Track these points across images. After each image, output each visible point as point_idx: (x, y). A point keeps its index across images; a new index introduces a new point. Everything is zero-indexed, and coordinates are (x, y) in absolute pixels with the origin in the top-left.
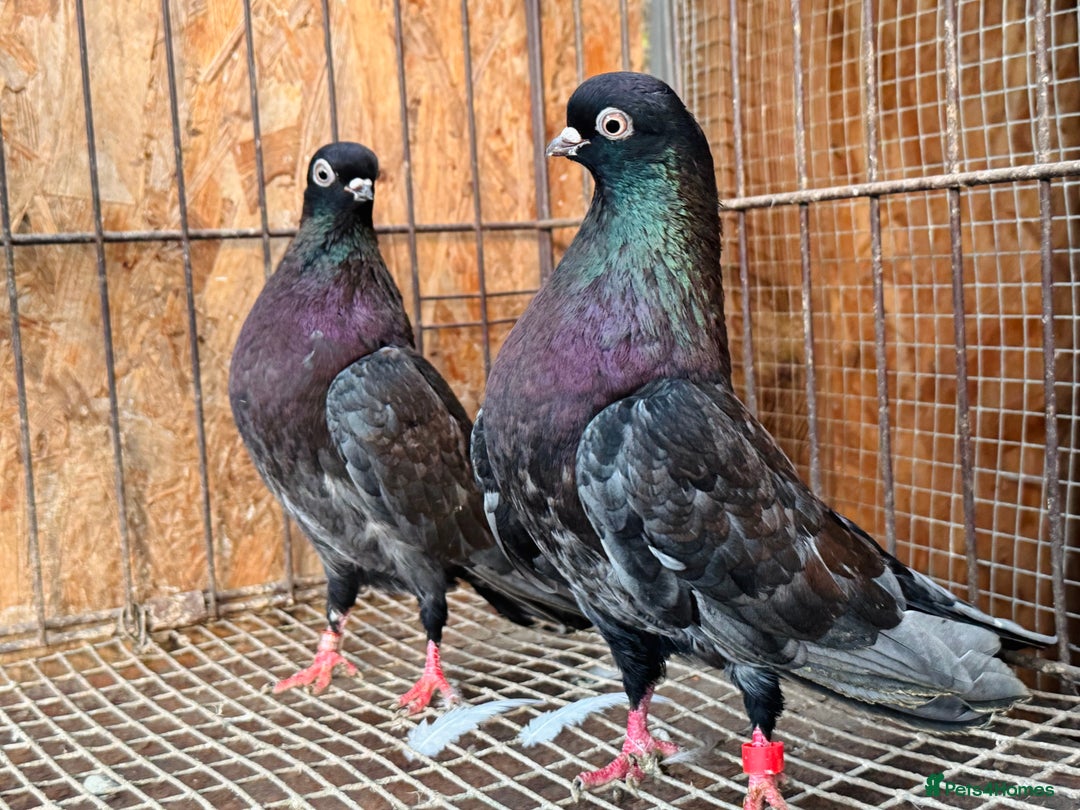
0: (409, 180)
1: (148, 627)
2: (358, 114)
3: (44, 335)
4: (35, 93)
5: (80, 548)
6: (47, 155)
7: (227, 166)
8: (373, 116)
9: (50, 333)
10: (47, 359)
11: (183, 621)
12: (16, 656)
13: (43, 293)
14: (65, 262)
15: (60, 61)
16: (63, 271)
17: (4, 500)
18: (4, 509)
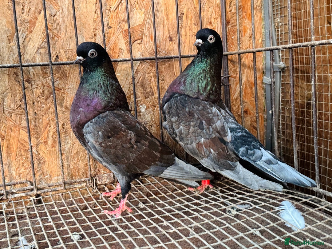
0: (179, 40)
1: (96, 184)
2: (163, 19)
3: (64, 93)
4: (59, 16)
5: (76, 159)
6: (63, 36)
7: (120, 38)
8: (168, 20)
9: (66, 93)
10: (65, 101)
11: (107, 182)
12: (57, 192)
13: (63, 81)
14: (70, 70)
15: (67, 6)
16: (69, 73)
17: (52, 144)
18: (52, 147)
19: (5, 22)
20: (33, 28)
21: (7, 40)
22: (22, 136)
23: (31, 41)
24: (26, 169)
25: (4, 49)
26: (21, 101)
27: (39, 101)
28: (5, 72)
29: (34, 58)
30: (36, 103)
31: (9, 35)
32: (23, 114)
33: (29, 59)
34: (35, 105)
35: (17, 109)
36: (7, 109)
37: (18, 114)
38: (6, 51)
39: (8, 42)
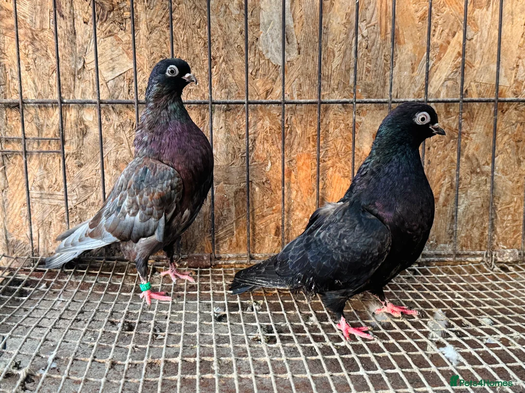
1: (496, 260)
3: (467, 139)
4: (476, 40)
5: (470, 225)
6: (478, 65)
9: (469, 138)
10: (467, 148)
11: (509, 261)
13: (469, 122)
14: (479, 109)
15: (488, 27)
16: (477, 113)
17: (444, 203)
18: (443, 206)
19: (412, 46)
20: (442, 54)
21: (411, 69)
23: (437, 71)
25: (406, 80)
27: (435, 147)
29: (439, 92)
30: (432, 148)
31: (413, 62)
33: (433, 93)
34: (430, 151)
38: (407, 82)
39: (411, 71)
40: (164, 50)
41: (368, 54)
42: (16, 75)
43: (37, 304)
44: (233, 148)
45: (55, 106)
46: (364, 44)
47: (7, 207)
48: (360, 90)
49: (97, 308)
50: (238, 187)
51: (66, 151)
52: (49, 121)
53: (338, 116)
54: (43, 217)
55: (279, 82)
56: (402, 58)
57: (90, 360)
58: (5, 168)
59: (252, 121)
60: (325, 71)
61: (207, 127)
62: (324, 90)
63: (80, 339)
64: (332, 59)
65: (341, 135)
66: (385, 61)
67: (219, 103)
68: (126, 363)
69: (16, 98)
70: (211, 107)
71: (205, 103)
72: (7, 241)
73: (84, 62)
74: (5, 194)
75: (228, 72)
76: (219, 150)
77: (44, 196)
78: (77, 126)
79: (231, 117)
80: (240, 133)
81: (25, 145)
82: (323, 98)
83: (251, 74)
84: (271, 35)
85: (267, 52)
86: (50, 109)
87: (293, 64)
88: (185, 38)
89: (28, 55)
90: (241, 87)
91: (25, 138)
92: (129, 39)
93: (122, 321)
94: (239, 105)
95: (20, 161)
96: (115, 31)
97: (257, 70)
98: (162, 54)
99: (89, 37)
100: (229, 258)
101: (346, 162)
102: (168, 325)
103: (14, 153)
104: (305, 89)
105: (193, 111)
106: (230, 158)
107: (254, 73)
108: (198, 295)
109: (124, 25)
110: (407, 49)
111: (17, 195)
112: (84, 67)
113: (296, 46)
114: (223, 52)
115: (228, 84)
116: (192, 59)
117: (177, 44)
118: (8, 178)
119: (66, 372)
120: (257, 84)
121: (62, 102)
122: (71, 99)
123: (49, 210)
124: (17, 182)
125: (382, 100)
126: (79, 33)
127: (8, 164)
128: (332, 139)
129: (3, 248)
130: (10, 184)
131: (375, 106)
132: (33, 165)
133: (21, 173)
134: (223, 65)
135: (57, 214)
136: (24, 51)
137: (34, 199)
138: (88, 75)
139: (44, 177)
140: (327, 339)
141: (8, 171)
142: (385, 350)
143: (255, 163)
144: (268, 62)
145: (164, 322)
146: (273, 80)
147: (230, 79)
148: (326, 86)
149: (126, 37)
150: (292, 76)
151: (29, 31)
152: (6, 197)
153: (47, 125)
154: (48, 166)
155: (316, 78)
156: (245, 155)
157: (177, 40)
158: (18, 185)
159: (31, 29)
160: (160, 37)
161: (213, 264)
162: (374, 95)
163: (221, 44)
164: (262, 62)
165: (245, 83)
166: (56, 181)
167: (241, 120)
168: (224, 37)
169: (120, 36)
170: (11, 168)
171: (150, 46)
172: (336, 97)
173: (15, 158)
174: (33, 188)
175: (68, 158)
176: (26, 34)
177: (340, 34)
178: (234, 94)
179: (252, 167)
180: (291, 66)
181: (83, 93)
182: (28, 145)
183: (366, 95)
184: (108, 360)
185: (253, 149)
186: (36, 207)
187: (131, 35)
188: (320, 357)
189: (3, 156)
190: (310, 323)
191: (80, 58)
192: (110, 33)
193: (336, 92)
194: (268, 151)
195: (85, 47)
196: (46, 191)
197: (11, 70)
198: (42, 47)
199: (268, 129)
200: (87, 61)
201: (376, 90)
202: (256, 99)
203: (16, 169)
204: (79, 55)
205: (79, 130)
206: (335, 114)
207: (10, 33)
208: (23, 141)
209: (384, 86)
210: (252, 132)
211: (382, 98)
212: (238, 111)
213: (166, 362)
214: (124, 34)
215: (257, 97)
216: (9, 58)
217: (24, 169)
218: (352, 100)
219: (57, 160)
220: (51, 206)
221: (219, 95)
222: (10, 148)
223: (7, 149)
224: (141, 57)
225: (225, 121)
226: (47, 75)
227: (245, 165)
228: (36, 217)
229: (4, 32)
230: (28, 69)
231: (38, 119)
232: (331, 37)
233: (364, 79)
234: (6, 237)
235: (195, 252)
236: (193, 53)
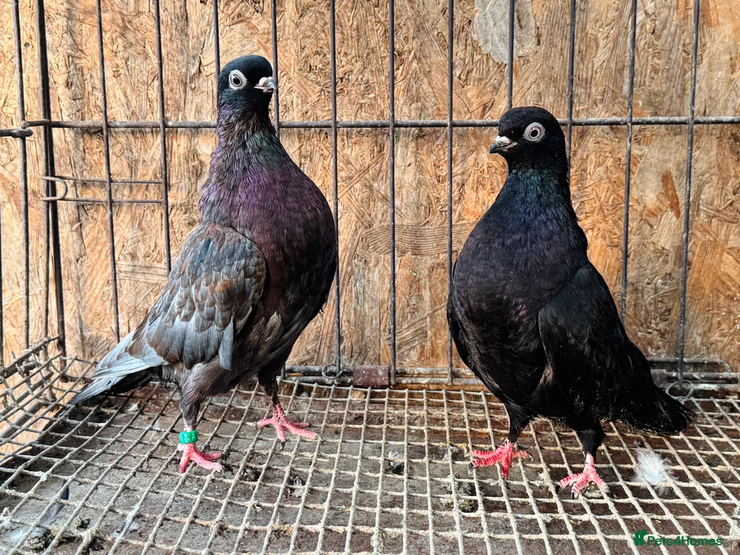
19: (731, 29)
21: (729, 67)
22: (726, 267)
24: (723, 335)
25: (720, 85)
26: (734, 194)
28: (714, 132)
31: (733, 55)
32: (735, 221)
35: (725, 209)
36: (705, 209)
37: (725, 221)
38: (722, 88)
39: (730, 71)
40: (322, 42)
41: (656, 43)
42: (98, 84)
43: (119, 435)
44: (428, 197)
45: (156, 131)
46: (648, 27)
47: (84, 285)
48: (641, 103)
49: (206, 443)
50: (433, 261)
51: (170, 201)
52: (147, 155)
53: (602, 146)
54: (136, 302)
55: (504, 91)
56: (714, 49)
57: (187, 520)
58: (81, 225)
59: (460, 155)
60: (582, 71)
61: (387, 163)
62: (580, 103)
63: (176, 489)
64: (594, 51)
65: (608, 177)
66: (684, 54)
67: (406, 126)
68: (241, 528)
69: (97, 119)
70: (393, 132)
71: (383, 126)
72: (83, 338)
73: (200, 63)
74: (81, 265)
75: (422, 76)
76: (405, 200)
77: (137, 269)
78: (188, 161)
79: (426, 146)
80: (439, 173)
81: (110, 191)
82: (577, 116)
83: (459, 78)
84: (493, 14)
85: (486, 42)
86: (149, 136)
87: (528, 61)
88: (355, 23)
89: (116, 53)
90: (442, 99)
91: (111, 181)
92: (268, 26)
93: (242, 466)
94: (438, 128)
95: (104, 215)
96: (248, 15)
97: (468, 73)
98: (319, 49)
99: (208, 25)
100: (419, 374)
101: (615, 222)
102: (310, 475)
103: (95, 203)
104: (547, 101)
105: (365, 138)
106: (422, 213)
107: (463, 77)
108: (363, 431)
109: (261, 4)
110: (722, 34)
111: (98, 267)
112: (200, 71)
113: (533, 31)
114: (414, 44)
115: (422, 94)
116: (365, 55)
117: (342, 33)
118: (85, 241)
119: (151, 537)
120: (469, 95)
121: (165, 126)
122: (180, 121)
123: (145, 292)
124: (99, 248)
125: (677, 119)
126: (193, 18)
127: (87, 219)
128: (591, 183)
129: (76, 348)
130: (88, 251)
131: (667, 129)
132: (122, 221)
133: (105, 233)
134: (415, 65)
135: (157, 297)
136: (110, 47)
137: (123, 275)
138: (205, 83)
139: (139, 241)
140: (560, 508)
141: (86, 230)
142: (653, 529)
143: (464, 222)
144: (488, 59)
145: (305, 470)
146: (495, 88)
147: (425, 86)
148: (583, 96)
149: (264, 24)
150: (526, 80)
151: (119, 16)
152: (81, 270)
153: (144, 161)
154: (144, 225)
155: (566, 83)
156: (446, 209)
157: (341, 27)
158: (100, 252)
159: (121, 13)
160: (316, 22)
161: (393, 382)
162: (665, 110)
163: (412, 31)
164: (477, 58)
165: (448, 93)
166: (156, 246)
167: (441, 152)
168: (415, 20)
169: (254, 22)
170: (90, 226)
171: (301, 36)
172: (601, 115)
173: (97, 210)
174: (121, 257)
175: (174, 211)
176: (113, 21)
177: (608, 11)
178: (430, 111)
179: (458, 228)
180: (524, 64)
181: (198, 111)
182: (116, 191)
183: (650, 110)
184: (214, 522)
185: (460, 198)
186: (125, 286)
187: (271, 21)
188: (544, 536)
189: (78, 207)
190: (537, 483)
191: (194, 57)
192: (240, 18)
193: (600, 106)
194: (484, 203)
195: (202, 39)
196: (141, 262)
197: (91, 76)
198: (137, 41)
199: (485, 167)
200: (204, 63)
201: (669, 102)
202: (466, 119)
203: (98, 228)
204: (192, 52)
205: (191, 168)
206: (598, 142)
207: (90, 19)
208: (107, 184)
209: (681, 96)
210: (459, 172)
211: (679, 115)
212: (437, 138)
213: (300, 529)
214: (261, 18)
215: (468, 116)
216: (89, 58)
217: (109, 228)
218: (625, 118)
219: (158, 215)
220: (148, 285)
221: (405, 113)
222: (88, 195)
223: (84, 197)
224: (287, 54)
225: (416, 153)
226: (144, 83)
227: (447, 225)
228: (126, 301)
229: (81, 18)
230: (117, 75)
231: (131, 151)
232: (592, 16)
233: (647, 83)
234: (81, 331)
235: (366, 362)
236: (367, 45)
